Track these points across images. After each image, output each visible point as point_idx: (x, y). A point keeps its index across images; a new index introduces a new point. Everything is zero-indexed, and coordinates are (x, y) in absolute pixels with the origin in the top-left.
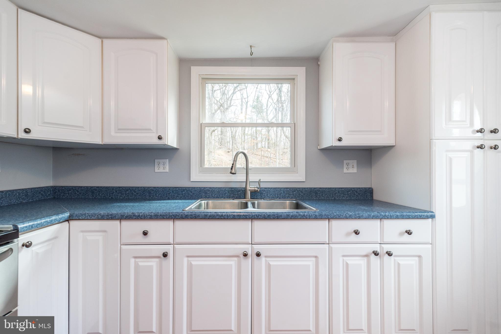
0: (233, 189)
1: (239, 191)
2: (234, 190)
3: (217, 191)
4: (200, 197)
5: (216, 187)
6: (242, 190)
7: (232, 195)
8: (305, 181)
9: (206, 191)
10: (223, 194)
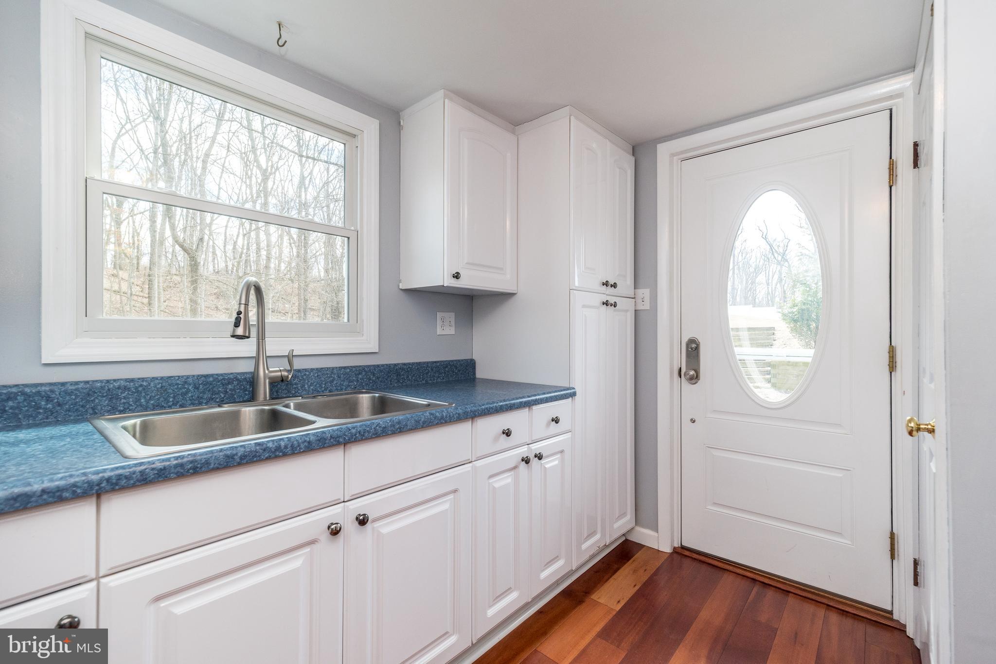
0: (211, 379)
1: (230, 381)
2: (213, 381)
3: (155, 387)
4: (90, 410)
5: (153, 378)
6: (237, 380)
7: (207, 395)
8: (377, 351)
9: (115, 392)
10: (178, 394)
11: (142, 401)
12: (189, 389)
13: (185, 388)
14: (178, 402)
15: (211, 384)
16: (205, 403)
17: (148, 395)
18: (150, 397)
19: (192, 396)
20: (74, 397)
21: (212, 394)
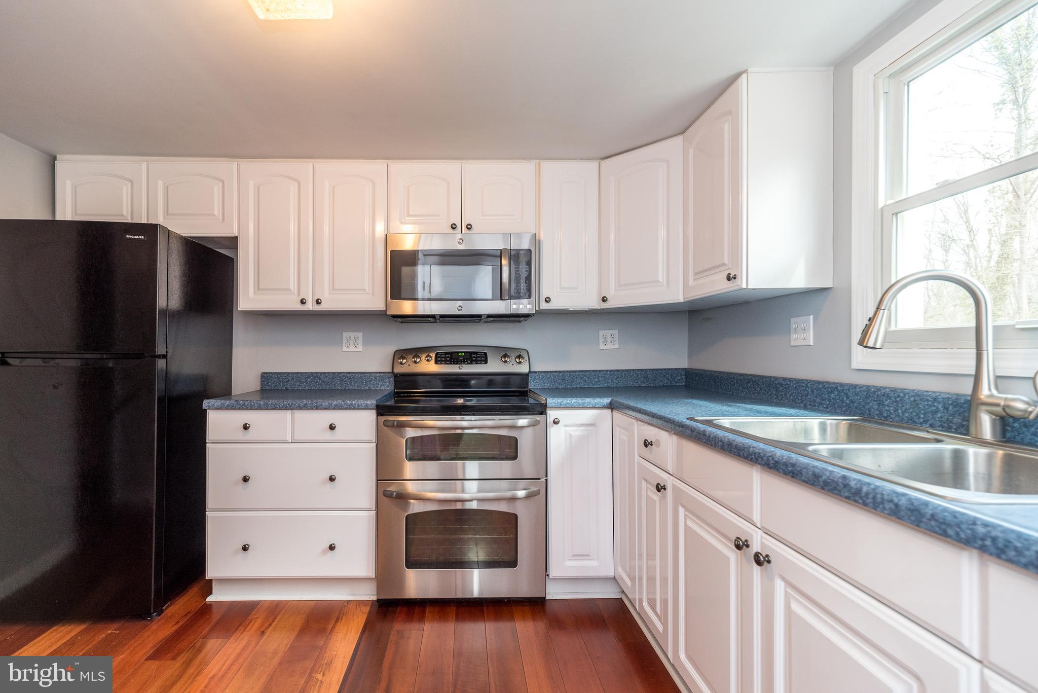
4: (867, 411)
9: (881, 399)
10: (928, 412)
11: (900, 411)
12: (938, 408)
13: (934, 406)
14: (928, 421)
15: (961, 407)
16: (955, 429)
17: (904, 406)
18: (905, 409)
19: (941, 417)
20: (859, 397)
21: (963, 420)
